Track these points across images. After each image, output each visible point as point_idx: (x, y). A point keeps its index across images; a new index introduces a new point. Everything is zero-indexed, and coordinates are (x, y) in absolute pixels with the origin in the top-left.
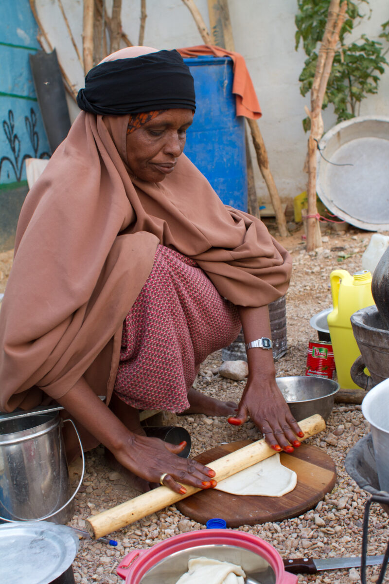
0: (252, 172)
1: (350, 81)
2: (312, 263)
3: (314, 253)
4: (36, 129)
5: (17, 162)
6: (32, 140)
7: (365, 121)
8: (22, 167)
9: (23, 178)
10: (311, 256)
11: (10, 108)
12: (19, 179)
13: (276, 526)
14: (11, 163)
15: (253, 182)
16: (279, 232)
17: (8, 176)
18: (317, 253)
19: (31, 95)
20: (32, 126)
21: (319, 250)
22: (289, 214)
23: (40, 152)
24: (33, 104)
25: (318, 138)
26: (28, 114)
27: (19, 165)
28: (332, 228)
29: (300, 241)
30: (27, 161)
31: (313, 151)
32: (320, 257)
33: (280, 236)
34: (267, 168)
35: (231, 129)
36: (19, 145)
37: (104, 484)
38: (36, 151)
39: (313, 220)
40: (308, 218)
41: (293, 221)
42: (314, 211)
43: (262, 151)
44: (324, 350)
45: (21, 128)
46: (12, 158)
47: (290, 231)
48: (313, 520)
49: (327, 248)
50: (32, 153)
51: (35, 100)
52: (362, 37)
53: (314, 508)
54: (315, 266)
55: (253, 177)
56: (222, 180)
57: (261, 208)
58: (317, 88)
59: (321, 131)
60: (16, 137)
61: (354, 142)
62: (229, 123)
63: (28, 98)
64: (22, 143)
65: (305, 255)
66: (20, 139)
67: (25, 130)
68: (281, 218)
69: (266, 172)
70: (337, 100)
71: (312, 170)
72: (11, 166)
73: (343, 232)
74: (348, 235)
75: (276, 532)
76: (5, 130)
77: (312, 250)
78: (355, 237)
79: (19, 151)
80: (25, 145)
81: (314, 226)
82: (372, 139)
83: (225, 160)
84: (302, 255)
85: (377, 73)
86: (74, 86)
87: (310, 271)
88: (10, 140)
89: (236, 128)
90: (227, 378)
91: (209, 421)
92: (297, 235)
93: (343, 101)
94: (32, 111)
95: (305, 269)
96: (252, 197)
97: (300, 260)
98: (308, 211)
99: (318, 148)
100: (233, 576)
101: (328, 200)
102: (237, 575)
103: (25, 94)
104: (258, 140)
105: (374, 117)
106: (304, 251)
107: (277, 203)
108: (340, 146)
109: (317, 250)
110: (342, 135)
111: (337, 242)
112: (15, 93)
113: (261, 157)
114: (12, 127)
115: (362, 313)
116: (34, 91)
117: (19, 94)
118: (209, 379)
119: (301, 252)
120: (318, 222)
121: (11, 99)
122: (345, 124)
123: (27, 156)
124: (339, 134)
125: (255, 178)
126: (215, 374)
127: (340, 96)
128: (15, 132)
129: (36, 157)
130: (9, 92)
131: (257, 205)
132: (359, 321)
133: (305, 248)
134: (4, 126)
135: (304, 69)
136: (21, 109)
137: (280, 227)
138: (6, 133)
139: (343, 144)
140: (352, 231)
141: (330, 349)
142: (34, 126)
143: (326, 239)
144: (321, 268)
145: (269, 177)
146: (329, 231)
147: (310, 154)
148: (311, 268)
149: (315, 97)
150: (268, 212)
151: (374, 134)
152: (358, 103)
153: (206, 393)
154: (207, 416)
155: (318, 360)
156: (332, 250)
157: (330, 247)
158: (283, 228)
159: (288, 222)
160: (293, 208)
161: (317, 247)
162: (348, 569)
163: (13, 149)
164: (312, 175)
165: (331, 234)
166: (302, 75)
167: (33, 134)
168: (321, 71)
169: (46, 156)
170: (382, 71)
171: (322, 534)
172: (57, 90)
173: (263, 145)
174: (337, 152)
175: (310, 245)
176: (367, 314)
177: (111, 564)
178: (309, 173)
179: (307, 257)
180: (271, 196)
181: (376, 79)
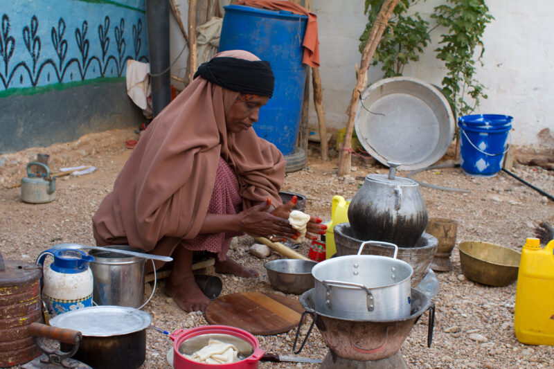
0: (308, 105)
1: (400, 46)
2: (339, 185)
3: (342, 179)
4: (140, 36)
5: (120, 61)
6: (135, 45)
7: (404, 81)
8: (123, 66)
9: (122, 75)
10: (339, 180)
11: (122, 17)
12: (119, 75)
13: (263, 337)
14: (116, 61)
15: (307, 113)
16: (321, 156)
17: (112, 72)
18: (344, 178)
19: (141, 8)
20: (137, 32)
21: (347, 177)
22: (332, 143)
23: (140, 55)
24: (141, 15)
25: (361, 90)
26: (136, 23)
27: (122, 64)
28: (363, 160)
29: (335, 167)
30: (129, 61)
31: (356, 99)
32: (346, 182)
33: (322, 159)
34: (320, 104)
35: (296, 71)
36: (125, 48)
37: (163, 303)
38: (137, 54)
39: (347, 152)
40: (343, 150)
41: (335, 149)
42: (349, 146)
43: (318, 90)
44: (321, 247)
45: (128, 34)
46: (117, 57)
47: (329, 156)
48: (285, 338)
49: (353, 176)
50: (133, 56)
51: (144, 12)
52: (416, 14)
53: (287, 332)
54: (340, 188)
55: (308, 109)
56: (281, 109)
57: (311, 133)
58: (367, 51)
59: (365, 85)
60: (123, 41)
61: (393, 96)
62: (295, 66)
63: (138, 10)
64: (127, 47)
65: (335, 179)
66: (126, 43)
67: (131, 36)
68: (325, 145)
69: (319, 107)
70: (386, 60)
71: (352, 114)
72: (115, 64)
73: (370, 165)
74: (374, 168)
75: (262, 340)
76: (116, 34)
77: (342, 175)
78: (378, 171)
79: (124, 52)
80: (129, 48)
81: (346, 158)
82: (407, 96)
83: (286, 94)
84: (333, 178)
85: (421, 45)
86: (177, 6)
87: (335, 191)
88: (118, 43)
89: (300, 71)
90: (254, 255)
91: (236, 279)
92: (335, 161)
93: (391, 62)
94: (140, 21)
95: (332, 190)
96: (304, 125)
97: (330, 182)
98: (344, 145)
99: (360, 98)
100: (231, 350)
101: (363, 138)
102: (234, 350)
103: (137, 6)
104: (316, 80)
105: (412, 79)
106: (335, 175)
107: (323, 132)
108: (382, 96)
109: (345, 176)
110: (384, 89)
111: (363, 172)
112: (129, 5)
113: (317, 94)
114: (122, 32)
115: (342, 225)
116: (144, 4)
117: (132, 6)
118: (241, 254)
119: (333, 175)
120: (350, 154)
121: (125, 9)
122: (388, 80)
123: (130, 58)
124: (382, 87)
125: (310, 110)
126: (246, 251)
127: (389, 57)
128: (123, 37)
129: (136, 59)
130: (124, 4)
131: (307, 131)
132: (339, 230)
133: (337, 173)
134: (115, 31)
135: (365, 32)
136: (132, 18)
137: (322, 152)
138: (116, 37)
139: (385, 95)
140: (377, 166)
141: (324, 246)
142: (139, 33)
143: (355, 168)
144: (344, 191)
145: (321, 112)
146: (360, 163)
147: (353, 101)
148: (336, 190)
149: (364, 58)
150: (315, 137)
151: (410, 92)
152: (402, 65)
153: (238, 262)
154: (235, 276)
155: (316, 253)
156: (356, 179)
157: (356, 176)
158: (325, 153)
159: (330, 149)
160: (336, 138)
161: (346, 174)
162: (297, 363)
163: (119, 51)
164: (352, 117)
165: (361, 164)
166: (362, 36)
167: (137, 40)
168: (373, 39)
169: (144, 59)
170: (425, 45)
171: (287, 345)
172: (163, 7)
173: (320, 85)
174: (379, 101)
175: (341, 171)
176: (345, 226)
177: (163, 343)
178: (350, 115)
179: (337, 180)
180: (319, 126)
181: (420, 50)
